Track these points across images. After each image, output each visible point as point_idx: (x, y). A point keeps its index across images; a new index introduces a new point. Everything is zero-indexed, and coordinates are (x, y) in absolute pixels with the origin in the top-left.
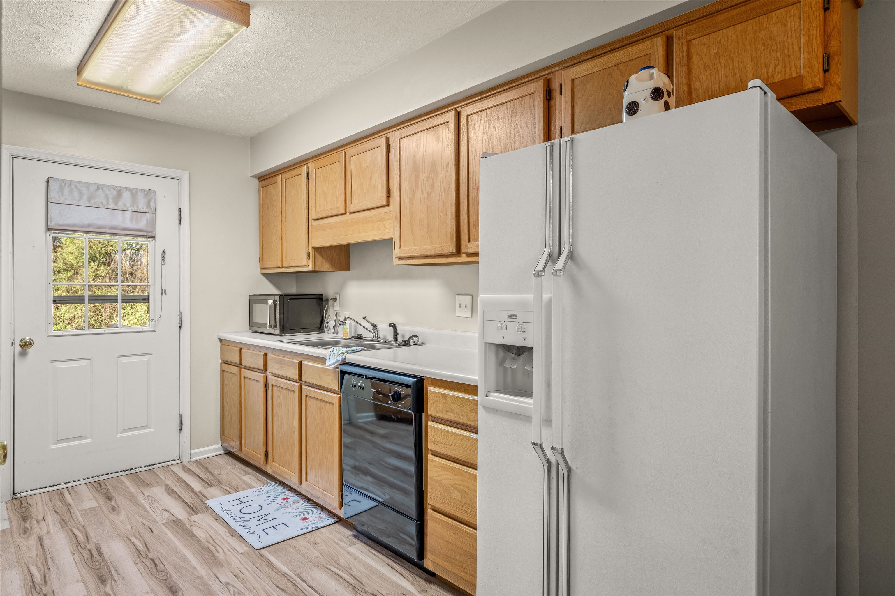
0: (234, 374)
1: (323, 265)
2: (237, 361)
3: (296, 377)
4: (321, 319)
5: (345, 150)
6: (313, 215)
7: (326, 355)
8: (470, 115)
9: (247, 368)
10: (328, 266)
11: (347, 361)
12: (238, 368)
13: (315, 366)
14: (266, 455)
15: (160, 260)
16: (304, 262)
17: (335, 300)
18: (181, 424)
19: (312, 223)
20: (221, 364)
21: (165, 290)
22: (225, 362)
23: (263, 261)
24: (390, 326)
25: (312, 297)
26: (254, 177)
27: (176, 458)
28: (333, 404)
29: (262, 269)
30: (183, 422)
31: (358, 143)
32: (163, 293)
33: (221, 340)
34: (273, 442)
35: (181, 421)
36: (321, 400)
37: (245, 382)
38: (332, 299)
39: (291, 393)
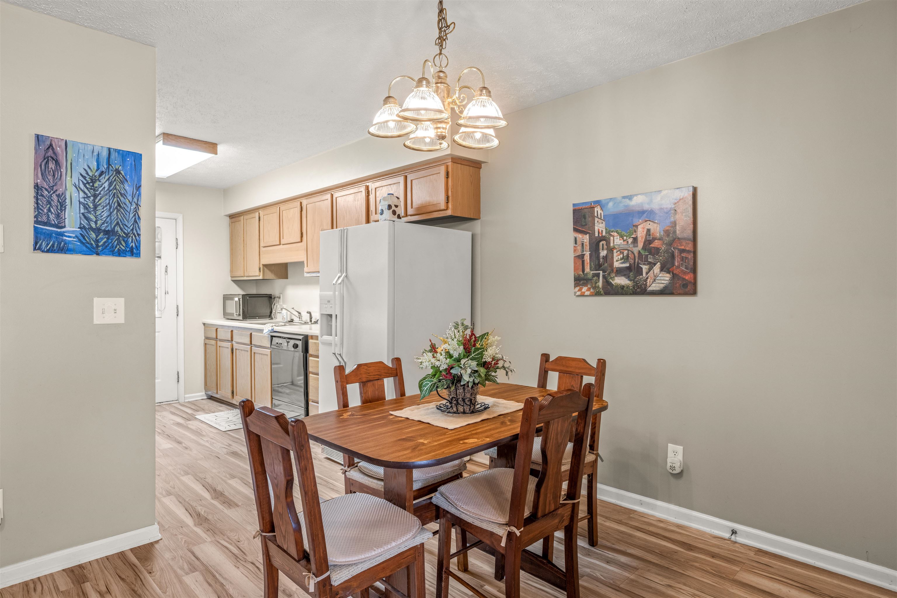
0: (213, 345)
1: (269, 275)
2: (215, 337)
3: (249, 343)
4: (270, 310)
5: (280, 206)
6: (262, 245)
7: (264, 328)
8: (338, 197)
9: (221, 340)
10: (273, 276)
11: (274, 330)
12: (215, 341)
13: (258, 335)
14: (233, 393)
15: (164, 272)
16: (257, 273)
17: (279, 298)
18: (178, 377)
19: (262, 249)
20: (204, 339)
21: (168, 291)
22: (207, 338)
23: (232, 272)
24: (307, 313)
25: (266, 296)
26: (226, 216)
27: (175, 400)
28: (268, 355)
29: (232, 277)
30: (180, 376)
31: (286, 203)
32: (166, 293)
33: (204, 324)
34: (236, 383)
35: (178, 376)
36: (262, 354)
37: (219, 350)
38: (277, 297)
39: (246, 352)
